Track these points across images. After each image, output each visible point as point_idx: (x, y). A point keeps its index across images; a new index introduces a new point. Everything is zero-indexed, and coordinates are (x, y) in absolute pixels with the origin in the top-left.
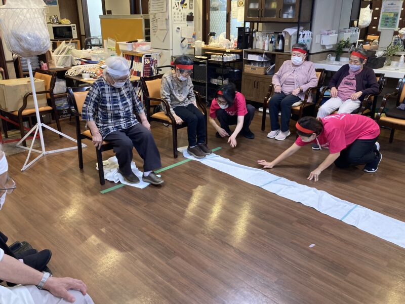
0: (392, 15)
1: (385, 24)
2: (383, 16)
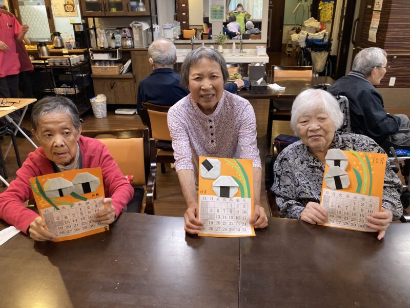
0: (219, 8)
1: (214, 16)
2: (211, 9)
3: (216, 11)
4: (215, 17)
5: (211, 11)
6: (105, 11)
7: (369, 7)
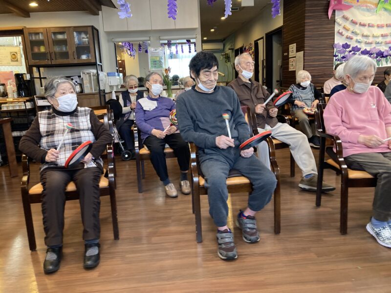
2: (151, 59)
3: (155, 61)
4: (155, 67)
5: (151, 61)
6: (52, 59)
7: (286, 54)
